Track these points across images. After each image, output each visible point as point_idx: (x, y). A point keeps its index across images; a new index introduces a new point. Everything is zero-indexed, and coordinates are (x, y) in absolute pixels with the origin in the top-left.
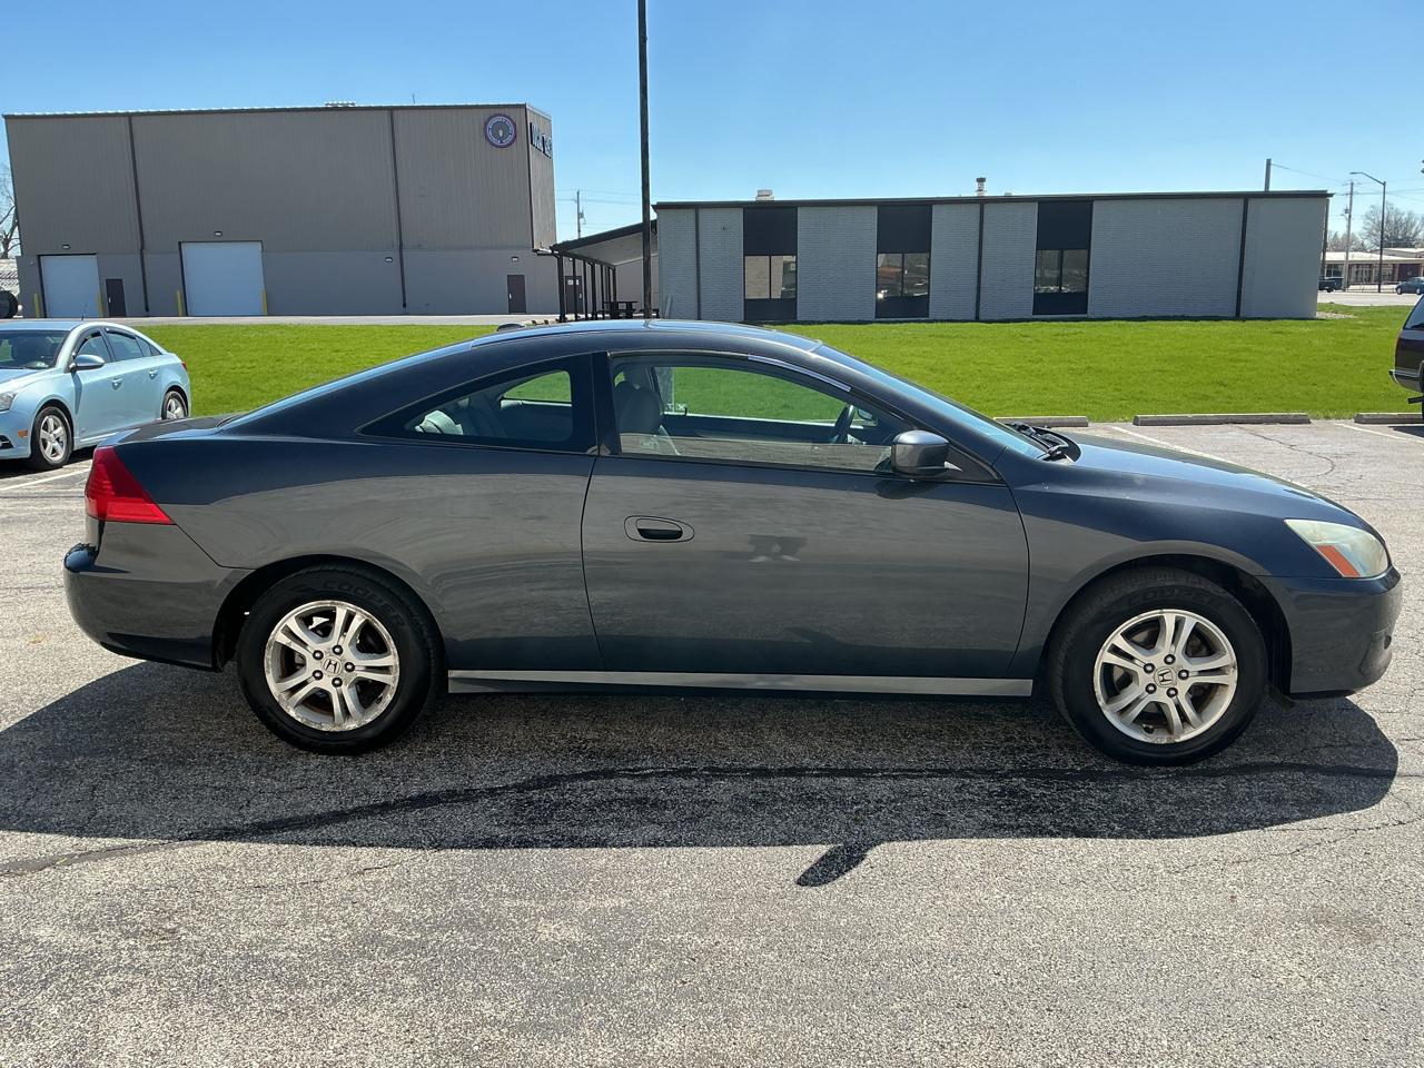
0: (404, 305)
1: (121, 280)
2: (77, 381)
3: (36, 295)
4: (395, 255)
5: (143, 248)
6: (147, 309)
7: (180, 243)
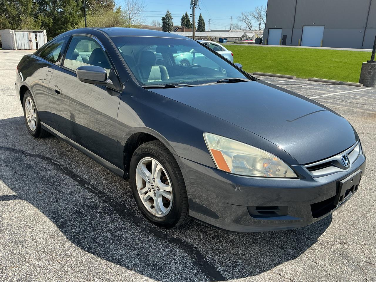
0: (362, 46)
1: (286, 36)
2: (194, 55)
3: (266, 39)
4: (363, 30)
5: (293, 27)
6: (291, 44)
7: (303, 26)
